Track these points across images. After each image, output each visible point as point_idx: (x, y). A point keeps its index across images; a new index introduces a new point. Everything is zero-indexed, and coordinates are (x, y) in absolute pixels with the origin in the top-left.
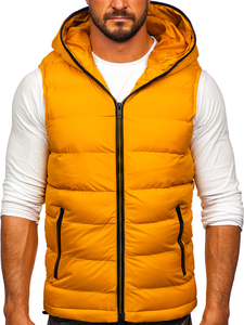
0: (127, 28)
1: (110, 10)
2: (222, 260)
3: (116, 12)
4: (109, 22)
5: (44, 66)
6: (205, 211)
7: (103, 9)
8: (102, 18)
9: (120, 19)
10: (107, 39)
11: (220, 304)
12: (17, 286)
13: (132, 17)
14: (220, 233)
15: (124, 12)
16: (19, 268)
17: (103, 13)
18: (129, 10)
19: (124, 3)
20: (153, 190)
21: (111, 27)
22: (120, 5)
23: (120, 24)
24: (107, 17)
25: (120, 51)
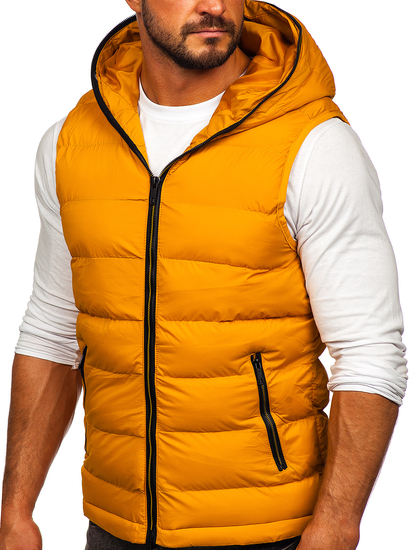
4: (191, 38)
20: (202, 323)
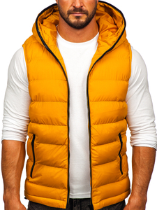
0: (83, 20)
1: (72, 8)
2: (142, 167)
3: (76, 9)
4: (71, 16)
5: (26, 45)
6: (133, 137)
7: (67, 7)
8: (66, 13)
9: (78, 14)
10: (69, 27)
11: (140, 193)
12: (13, 182)
13: (86, 13)
14: (141, 151)
15: (80, 10)
16: (15, 171)
17: (67, 10)
18: (84, 8)
19: (81, 3)
21: (72, 19)
22: (78, 5)
23: (78, 18)
24: (70, 13)
25: (78, 35)
